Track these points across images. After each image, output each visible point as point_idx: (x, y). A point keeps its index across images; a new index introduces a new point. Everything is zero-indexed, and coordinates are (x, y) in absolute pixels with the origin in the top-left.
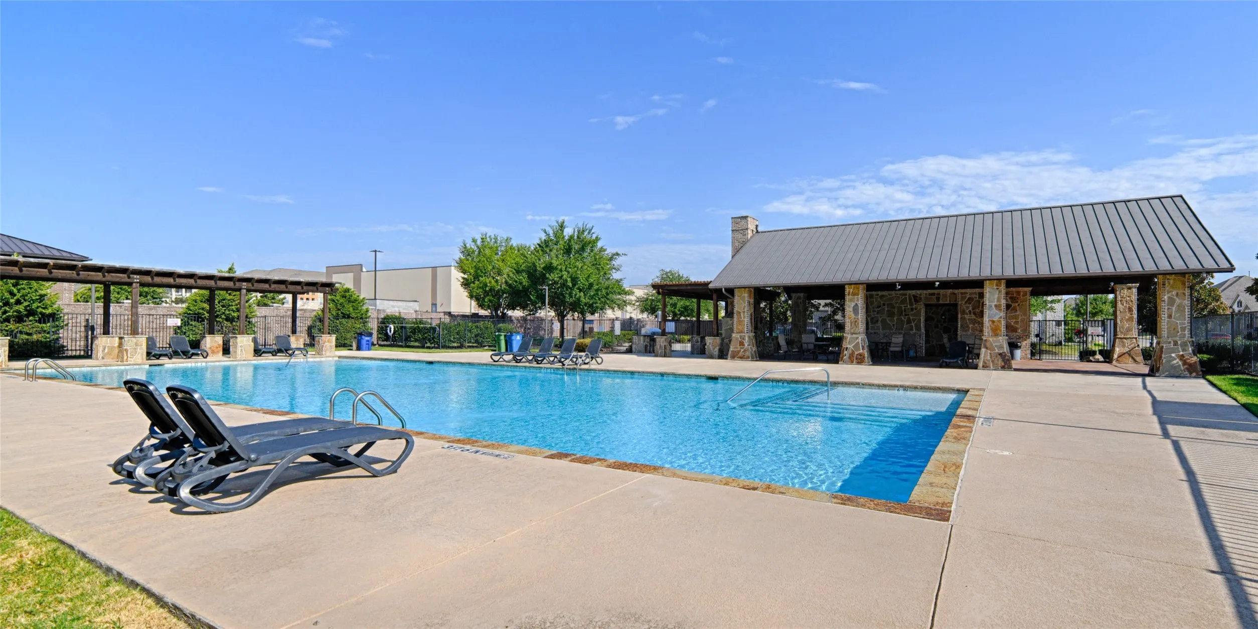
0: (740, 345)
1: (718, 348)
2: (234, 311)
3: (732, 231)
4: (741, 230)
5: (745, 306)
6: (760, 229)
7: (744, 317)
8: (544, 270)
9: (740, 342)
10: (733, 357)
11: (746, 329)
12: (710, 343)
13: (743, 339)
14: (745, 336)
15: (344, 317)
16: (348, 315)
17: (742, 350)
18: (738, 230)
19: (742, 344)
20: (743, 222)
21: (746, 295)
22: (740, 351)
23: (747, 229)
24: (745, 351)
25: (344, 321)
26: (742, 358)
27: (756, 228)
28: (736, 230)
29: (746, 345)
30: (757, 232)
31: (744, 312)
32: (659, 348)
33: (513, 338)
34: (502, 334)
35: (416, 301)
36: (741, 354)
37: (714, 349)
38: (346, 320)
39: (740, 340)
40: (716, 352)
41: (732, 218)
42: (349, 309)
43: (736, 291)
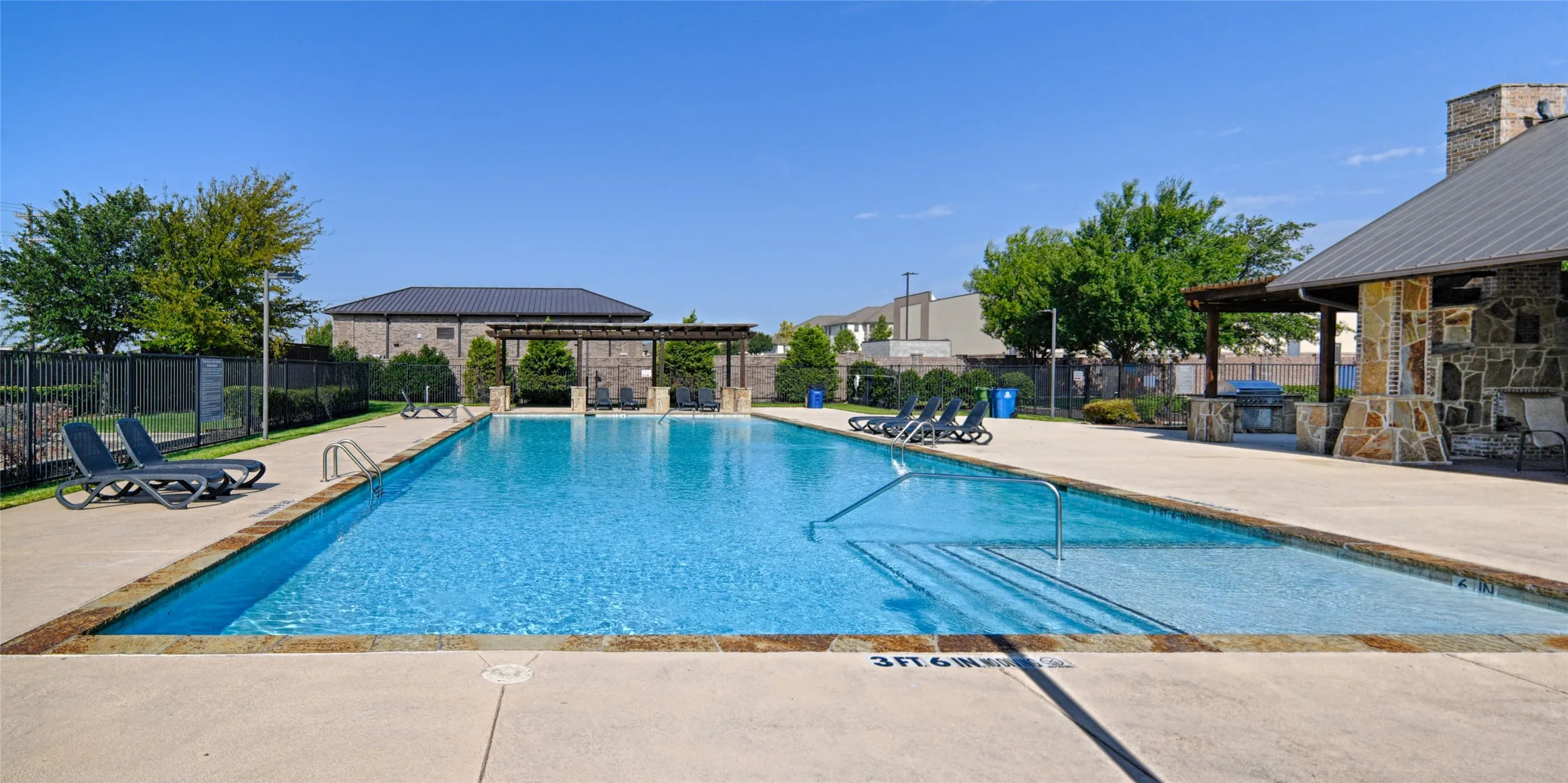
0: (1368, 425)
1: (1324, 428)
2: (693, 362)
3: (1449, 134)
4: (1475, 128)
5: (1387, 327)
6: (1552, 111)
7: (1385, 355)
8: (1074, 279)
9: (1370, 416)
10: (1347, 454)
11: (1388, 385)
12: (1305, 417)
13: (1379, 409)
14: (1384, 402)
15: (805, 366)
16: (810, 363)
17: (1373, 437)
18: (1467, 130)
19: (1374, 421)
20: (1484, 104)
21: (1391, 299)
22: (1367, 439)
23: (1497, 121)
24: (1380, 439)
25: (805, 370)
26: (1371, 456)
27: (1540, 111)
28: (1461, 131)
29: (1385, 425)
30: (1546, 119)
31: (1384, 342)
32: (1196, 421)
33: (999, 395)
34: (985, 388)
35: (947, 340)
36: (1369, 446)
37: (1314, 431)
38: (809, 369)
39: (1369, 410)
40: (1319, 437)
41: (1449, 103)
42: (811, 356)
43: (1364, 292)
